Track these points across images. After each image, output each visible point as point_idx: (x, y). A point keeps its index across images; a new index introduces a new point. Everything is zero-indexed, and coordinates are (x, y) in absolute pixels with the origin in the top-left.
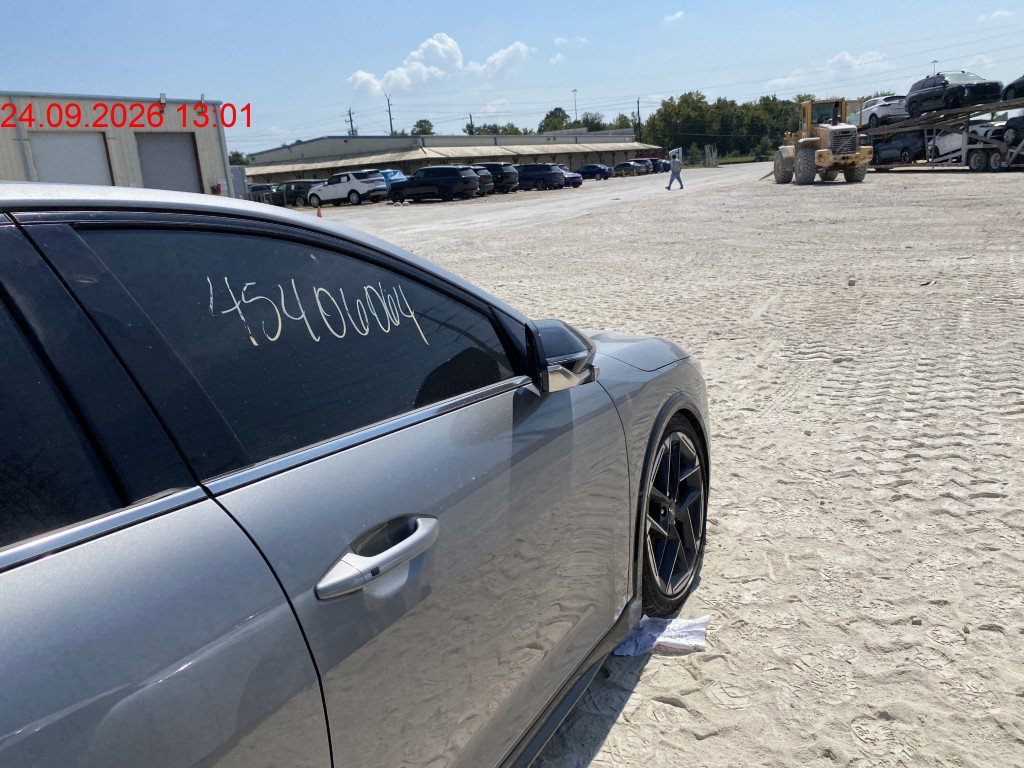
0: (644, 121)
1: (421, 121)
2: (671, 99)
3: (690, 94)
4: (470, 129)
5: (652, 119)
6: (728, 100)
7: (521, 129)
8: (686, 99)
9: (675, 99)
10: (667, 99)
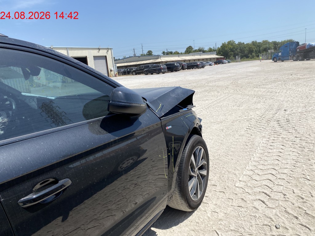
2: (225, 43)
4: (164, 53)
6: (242, 42)
7: (180, 53)
8: (229, 42)
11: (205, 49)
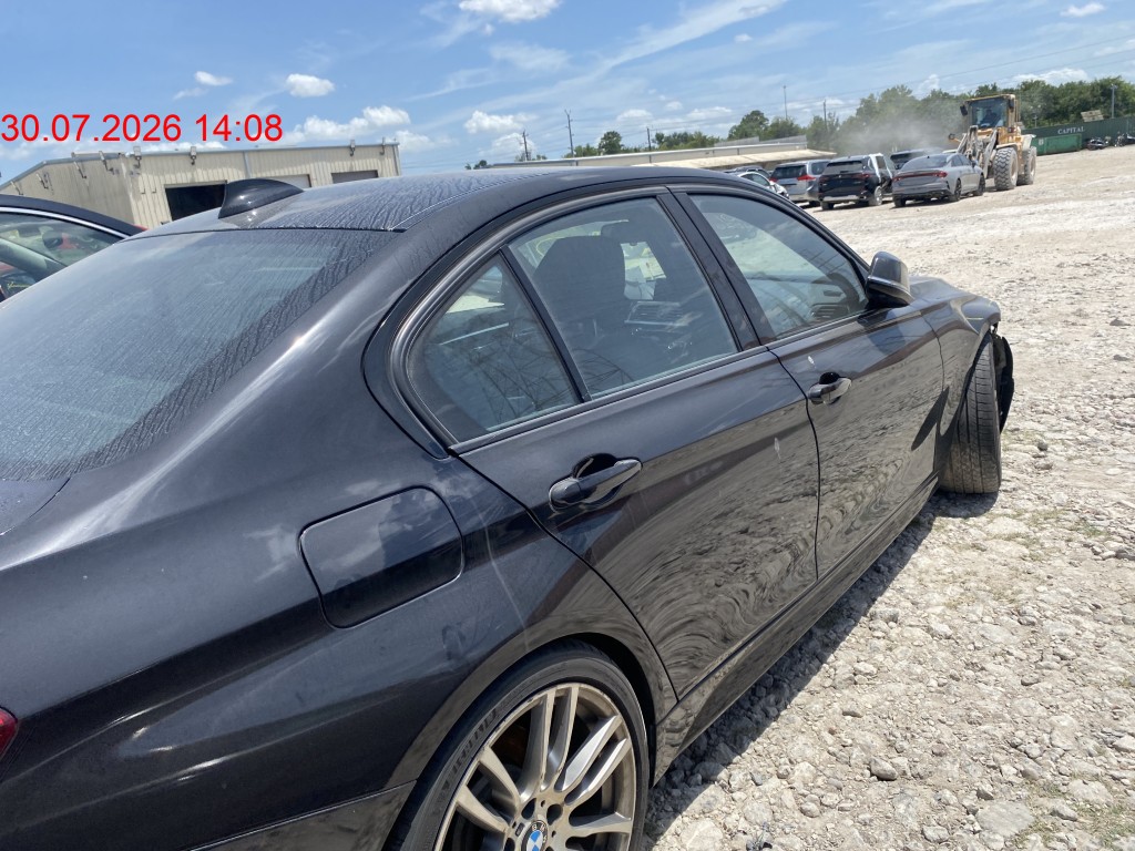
1: (608, 133)
2: (872, 96)
3: (894, 89)
4: (659, 138)
9: (875, 96)
10: (866, 98)
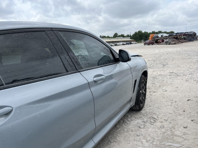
0: (131, 35)
5: (133, 35)
6: (147, 32)
7: (110, 37)
8: (139, 32)
11: (125, 35)
